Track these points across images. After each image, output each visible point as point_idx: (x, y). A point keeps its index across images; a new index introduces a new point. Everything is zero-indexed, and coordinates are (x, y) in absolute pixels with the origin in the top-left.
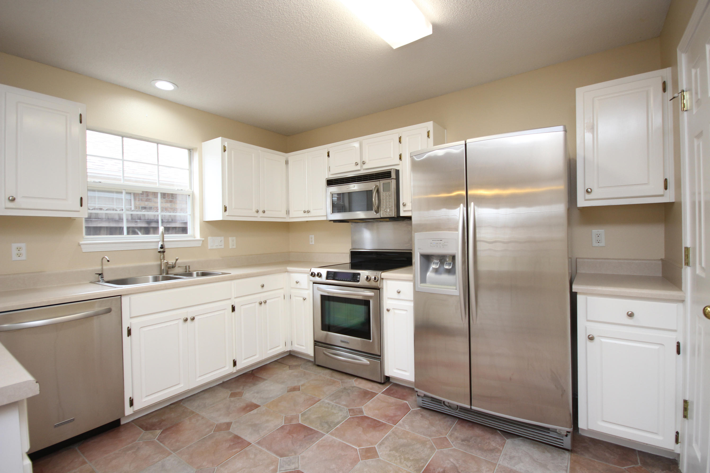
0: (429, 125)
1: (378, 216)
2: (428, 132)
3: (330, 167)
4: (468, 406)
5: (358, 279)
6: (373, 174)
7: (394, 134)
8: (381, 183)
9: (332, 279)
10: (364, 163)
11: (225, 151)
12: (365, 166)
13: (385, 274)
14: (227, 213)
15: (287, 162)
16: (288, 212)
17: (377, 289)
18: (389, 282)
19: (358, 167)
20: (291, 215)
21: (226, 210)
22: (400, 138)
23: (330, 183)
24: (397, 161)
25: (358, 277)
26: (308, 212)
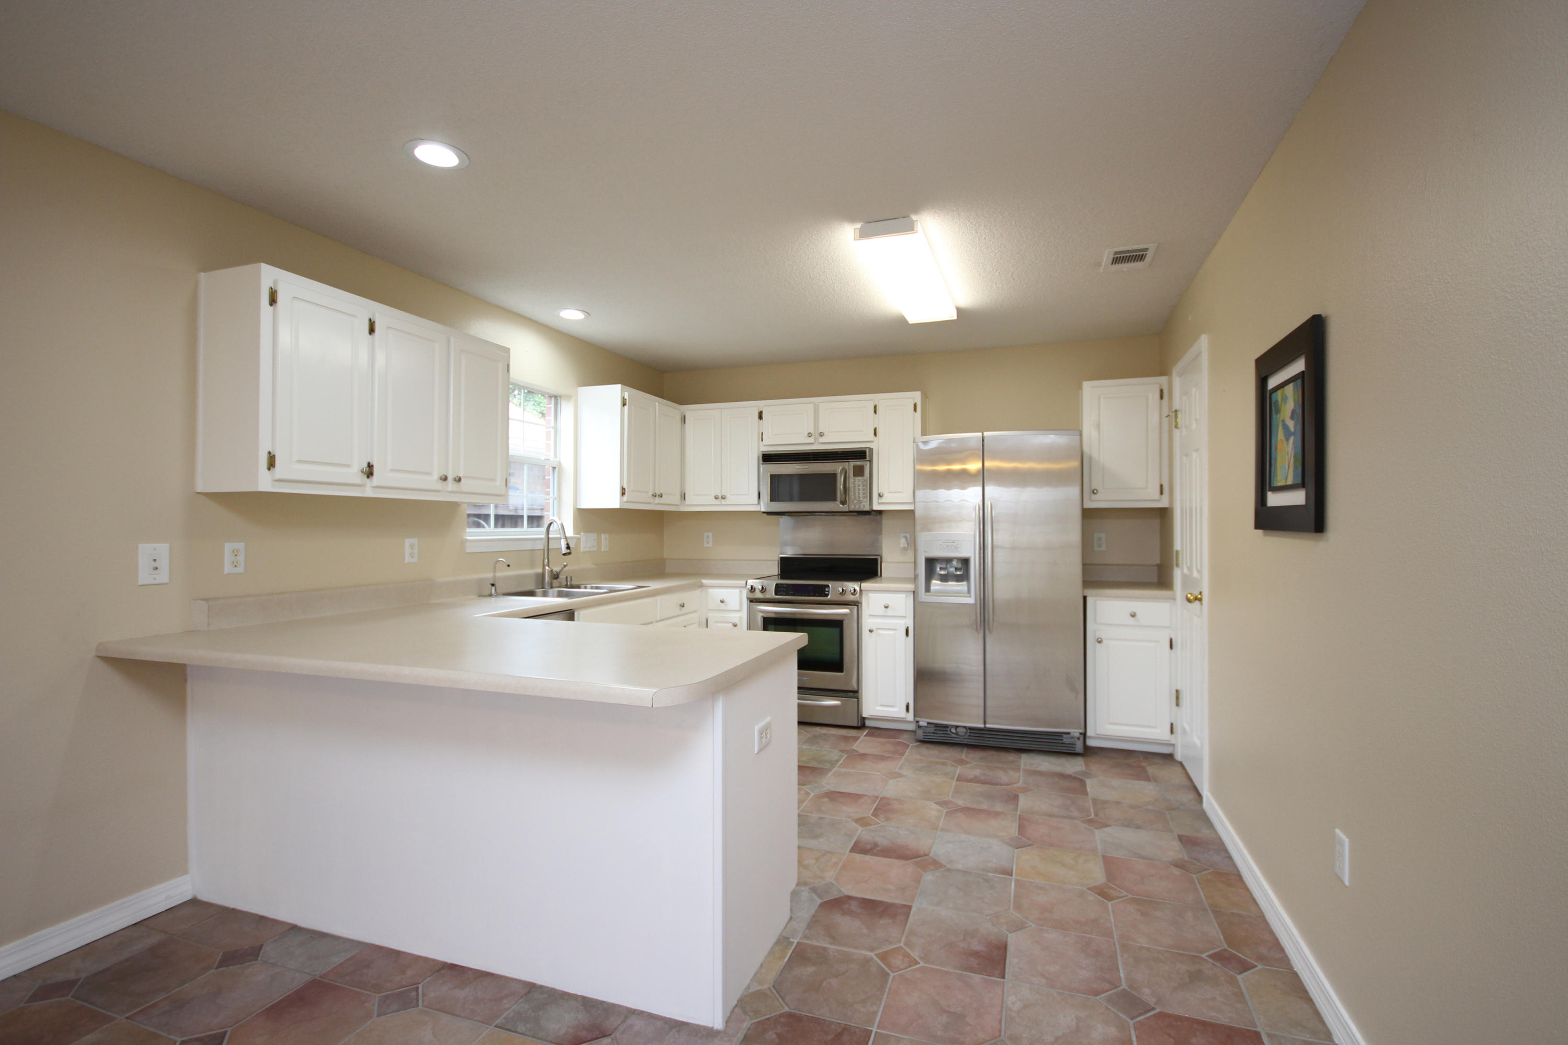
0: (917, 396)
1: (845, 508)
2: (915, 405)
3: (762, 433)
4: (982, 726)
5: (826, 593)
6: (838, 452)
7: (865, 401)
8: (850, 465)
9: (784, 594)
10: (821, 435)
11: (624, 405)
12: (822, 440)
13: (866, 585)
14: (625, 498)
15: (684, 419)
16: (684, 497)
17: (856, 604)
18: (871, 595)
19: (811, 440)
20: (688, 501)
21: (623, 494)
22: (875, 407)
23: (768, 458)
24: (871, 436)
25: (827, 589)
26: (723, 498)
